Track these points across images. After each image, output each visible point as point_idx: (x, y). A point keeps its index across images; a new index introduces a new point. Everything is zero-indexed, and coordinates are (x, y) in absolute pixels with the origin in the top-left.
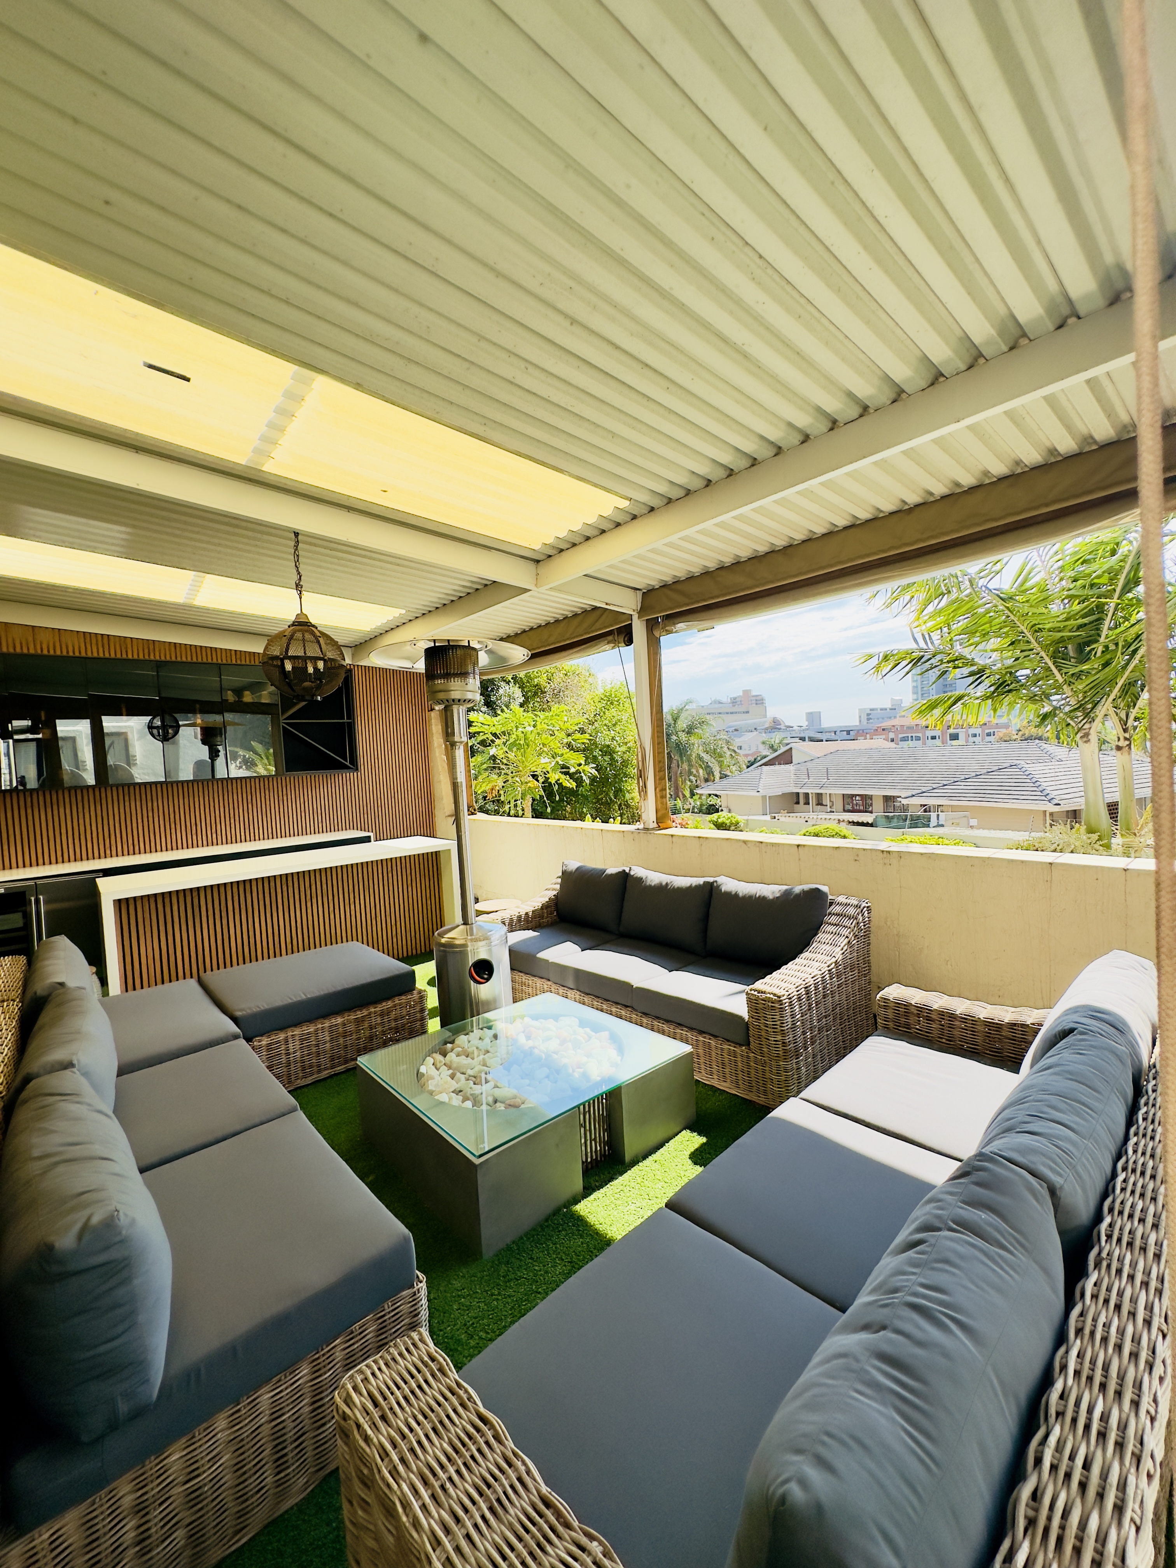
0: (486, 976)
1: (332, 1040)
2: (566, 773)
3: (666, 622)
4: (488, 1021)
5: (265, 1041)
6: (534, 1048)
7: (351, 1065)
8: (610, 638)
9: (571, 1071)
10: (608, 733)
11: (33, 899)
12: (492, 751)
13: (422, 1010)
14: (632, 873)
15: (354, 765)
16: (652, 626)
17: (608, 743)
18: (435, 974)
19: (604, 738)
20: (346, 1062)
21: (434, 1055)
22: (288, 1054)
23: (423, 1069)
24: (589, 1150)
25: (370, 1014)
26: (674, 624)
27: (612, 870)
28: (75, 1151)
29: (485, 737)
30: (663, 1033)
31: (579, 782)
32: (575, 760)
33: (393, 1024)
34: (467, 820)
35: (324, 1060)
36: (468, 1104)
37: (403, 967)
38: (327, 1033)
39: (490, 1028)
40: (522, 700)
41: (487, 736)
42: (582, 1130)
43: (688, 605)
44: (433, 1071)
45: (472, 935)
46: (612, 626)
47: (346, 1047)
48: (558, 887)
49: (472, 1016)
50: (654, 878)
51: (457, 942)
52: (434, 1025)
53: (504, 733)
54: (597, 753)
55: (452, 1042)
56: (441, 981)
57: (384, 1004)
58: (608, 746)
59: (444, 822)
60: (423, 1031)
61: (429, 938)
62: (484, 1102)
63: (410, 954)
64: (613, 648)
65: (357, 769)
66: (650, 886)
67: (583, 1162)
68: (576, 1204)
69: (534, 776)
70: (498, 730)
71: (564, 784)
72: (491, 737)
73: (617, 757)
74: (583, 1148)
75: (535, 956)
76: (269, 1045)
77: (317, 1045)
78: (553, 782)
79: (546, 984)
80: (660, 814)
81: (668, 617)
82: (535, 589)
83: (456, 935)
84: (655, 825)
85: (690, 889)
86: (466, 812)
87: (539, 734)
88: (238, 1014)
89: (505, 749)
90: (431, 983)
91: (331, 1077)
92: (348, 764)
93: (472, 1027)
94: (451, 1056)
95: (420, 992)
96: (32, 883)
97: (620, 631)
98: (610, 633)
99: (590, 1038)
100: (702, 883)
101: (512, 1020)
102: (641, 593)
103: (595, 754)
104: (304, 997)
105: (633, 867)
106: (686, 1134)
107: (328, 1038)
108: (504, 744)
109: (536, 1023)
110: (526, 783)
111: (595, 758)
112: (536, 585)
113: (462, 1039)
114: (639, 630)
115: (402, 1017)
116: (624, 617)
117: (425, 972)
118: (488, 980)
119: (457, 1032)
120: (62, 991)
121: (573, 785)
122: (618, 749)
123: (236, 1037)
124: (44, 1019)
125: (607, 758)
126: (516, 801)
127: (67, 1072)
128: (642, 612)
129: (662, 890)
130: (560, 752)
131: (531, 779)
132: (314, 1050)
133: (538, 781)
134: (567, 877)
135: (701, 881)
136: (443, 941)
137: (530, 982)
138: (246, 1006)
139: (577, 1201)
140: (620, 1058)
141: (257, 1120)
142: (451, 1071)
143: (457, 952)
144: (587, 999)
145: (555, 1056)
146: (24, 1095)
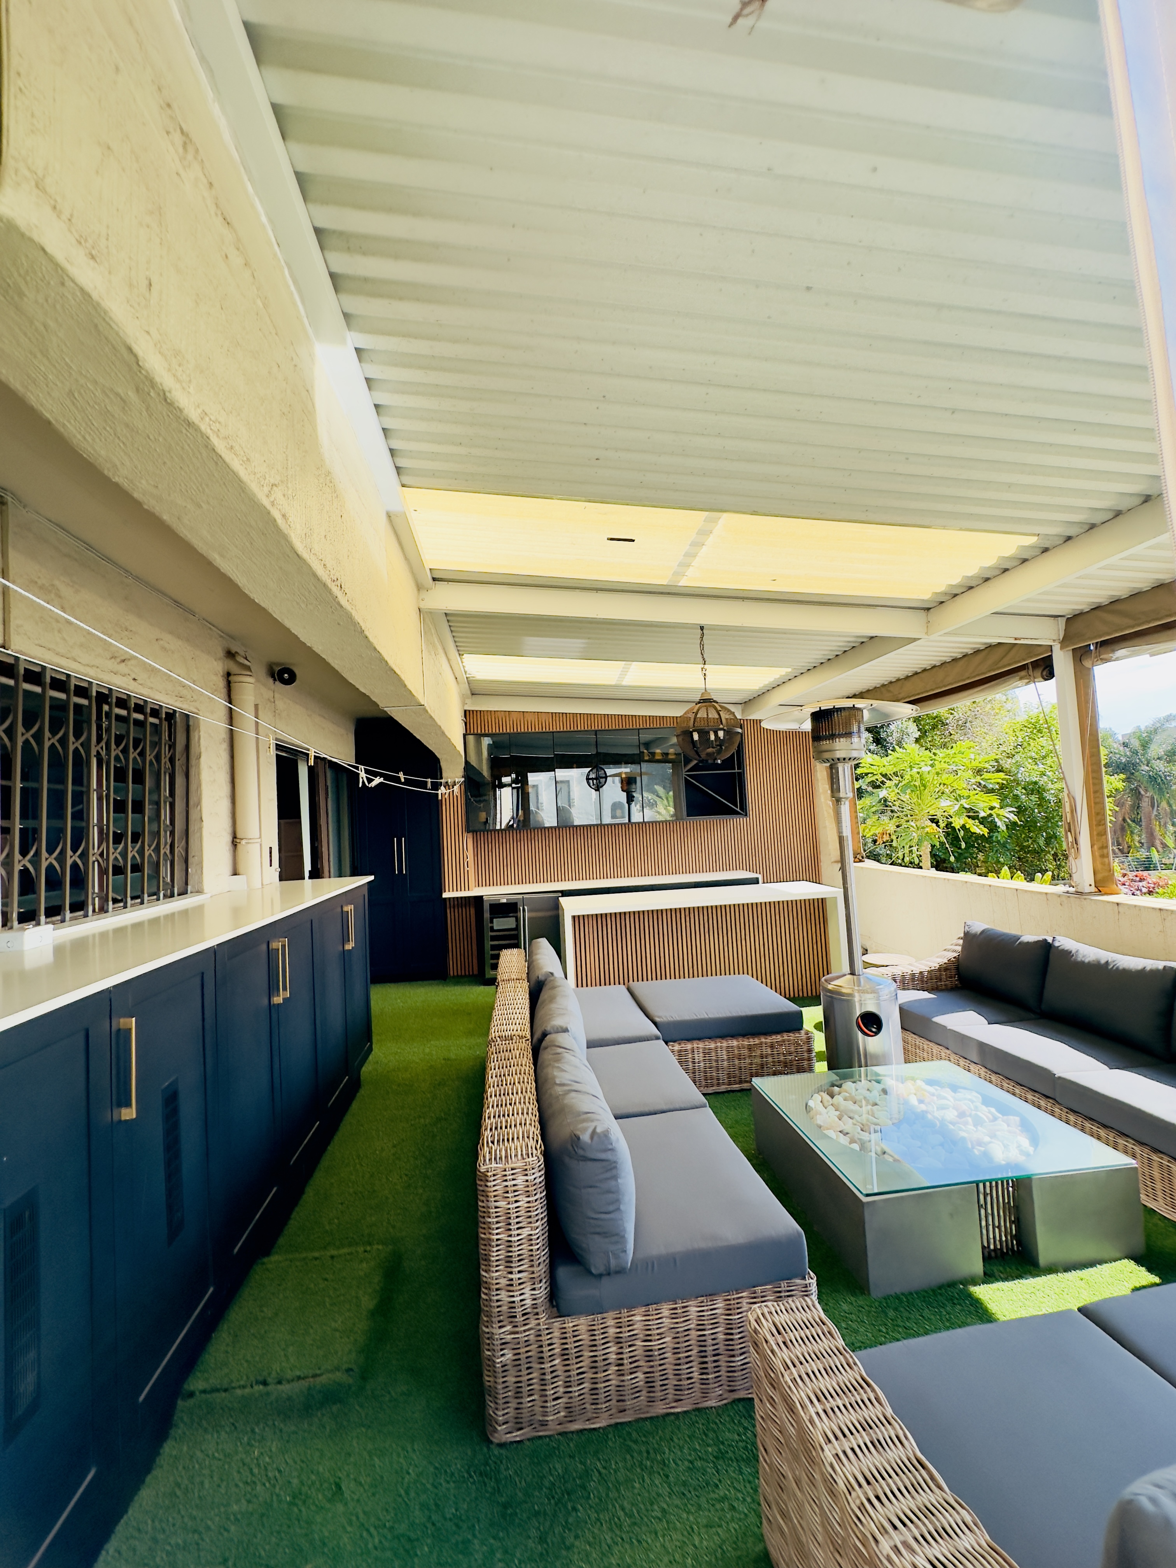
0: (874, 1030)
1: (729, 1059)
2: (973, 818)
3: (1102, 649)
4: (877, 1075)
5: (677, 1047)
6: (927, 1112)
7: (745, 1086)
8: (1023, 673)
9: (970, 1146)
10: (1036, 767)
11: (521, 908)
12: (882, 793)
13: (810, 1051)
14: (1057, 944)
15: (743, 811)
16: (1081, 655)
17: (1034, 779)
18: (822, 1019)
19: (1029, 772)
20: (741, 1082)
21: (822, 1093)
22: (694, 1063)
23: (811, 1103)
24: (991, 1236)
25: (761, 1043)
26: (1113, 651)
27: (1029, 937)
28: (576, 1086)
29: (874, 779)
30: (1099, 1138)
31: (993, 828)
32: (984, 804)
33: (782, 1058)
34: (853, 867)
35: (723, 1076)
36: (856, 1147)
37: (792, 1007)
38: (725, 1052)
39: (878, 1082)
40: (917, 734)
41: (876, 777)
42: (983, 1211)
43: (1133, 627)
44: (820, 1107)
45: (859, 985)
46: (1024, 660)
47: (740, 1068)
48: (959, 948)
49: (860, 1066)
50: (1088, 952)
51: (844, 991)
52: (821, 1067)
53: (896, 774)
54: (1019, 791)
55: (840, 1086)
56: (828, 1025)
57: (774, 1037)
58: (1036, 783)
59: (829, 867)
60: (810, 1069)
61: (816, 982)
62: (873, 1150)
63: (796, 995)
64: (1027, 684)
65: (746, 815)
66: (1083, 963)
67: (983, 1247)
68: (975, 1285)
69: (932, 820)
70: (889, 770)
71: (972, 831)
72: (881, 778)
73: (1048, 796)
74: (984, 1232)
75: (929, 1020)
76: (680, 1051)
77: (717, 1061)
78: (957, 827)
79: (944, 1052)
80: (1099, 876)
81: (1104, 644)
82: (926, 637)
83: (843, 983)
84: (1093, 889)
85: (1142, 974)
86: (852, 859)
87: (938, 774)
88: (657, 1019)
89: (897, 791)
90: (817, 1027)
91: (728, 1092)
92: (738, 810)
93: (860, 1076)
94: (838, 1099)
95: (807, 1033)
96: (520, 896)
97: (1035, 665)
98: (1023, 668)
99: (995, 1119)
100: (1161, 967)
101: (903, 1080)
102: (1064, 619)
103: (1015, 792)
104: (706, 1016)
105: (1058, 938)
106: (1128, 1265)
107: (725, 1057)
108: (897, 785)
109: (931, 1089)
110: (923, 828)
111: (1016, 797)
112: (927, 633)
113: (848, 1085)
114: (1062, 661)
115: (790, 1054)
116: (1040, 650)
117: (813, 1015)
118: (876, 1033)
119: (845, 1077)
120: (552, 978)
121: (985, 831)
122: (1050, 786)
123: (657, 1038)
124: (544, 996)
125: (1034, 798)
126: (910, 847)
127: (566, 1034)
128: (1065, 641)
129: (1100, 969)
130: (965, 793)
131: (929, 823)
132: (714, 1064)
133: (938, 826)
134: (969, 938)
135: (1160, 965)
136: (830, 987)
137: (925, 1047)
138: (664, 1015)
139: (975, 1284)
140: (1033, 1149)
141: (677, 1106)
142: (837, 1113)
143: (844, 1000)
144: (994, 1077)
145: (951, 1127)
146: (544, 1044)
